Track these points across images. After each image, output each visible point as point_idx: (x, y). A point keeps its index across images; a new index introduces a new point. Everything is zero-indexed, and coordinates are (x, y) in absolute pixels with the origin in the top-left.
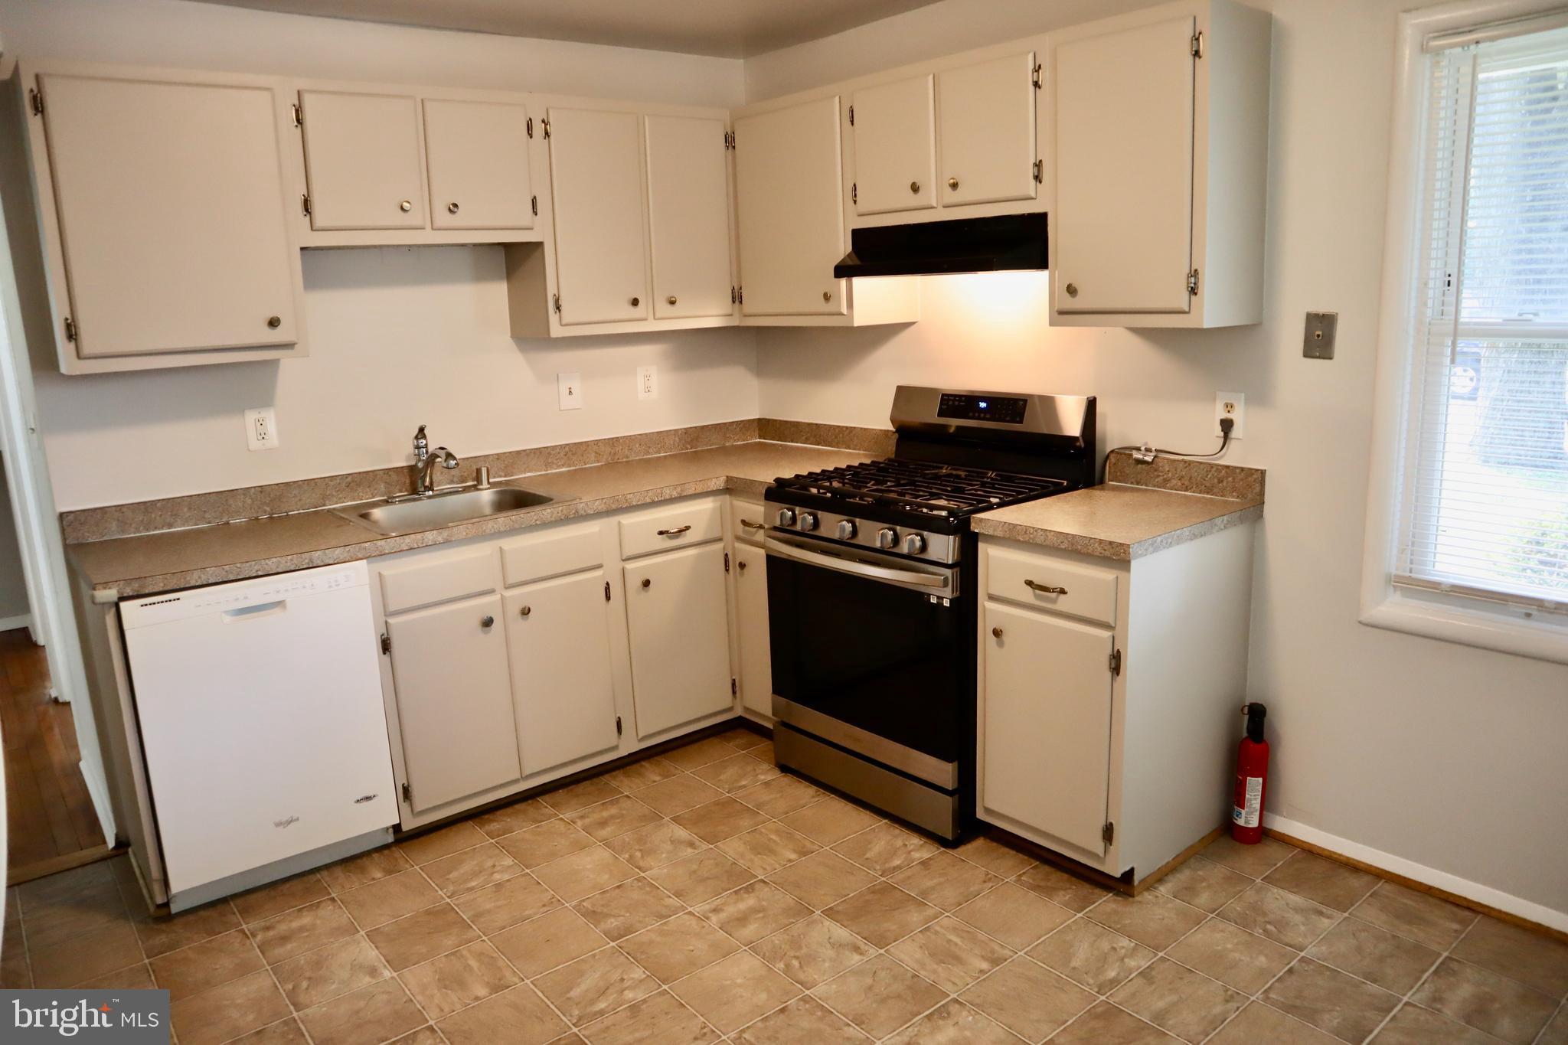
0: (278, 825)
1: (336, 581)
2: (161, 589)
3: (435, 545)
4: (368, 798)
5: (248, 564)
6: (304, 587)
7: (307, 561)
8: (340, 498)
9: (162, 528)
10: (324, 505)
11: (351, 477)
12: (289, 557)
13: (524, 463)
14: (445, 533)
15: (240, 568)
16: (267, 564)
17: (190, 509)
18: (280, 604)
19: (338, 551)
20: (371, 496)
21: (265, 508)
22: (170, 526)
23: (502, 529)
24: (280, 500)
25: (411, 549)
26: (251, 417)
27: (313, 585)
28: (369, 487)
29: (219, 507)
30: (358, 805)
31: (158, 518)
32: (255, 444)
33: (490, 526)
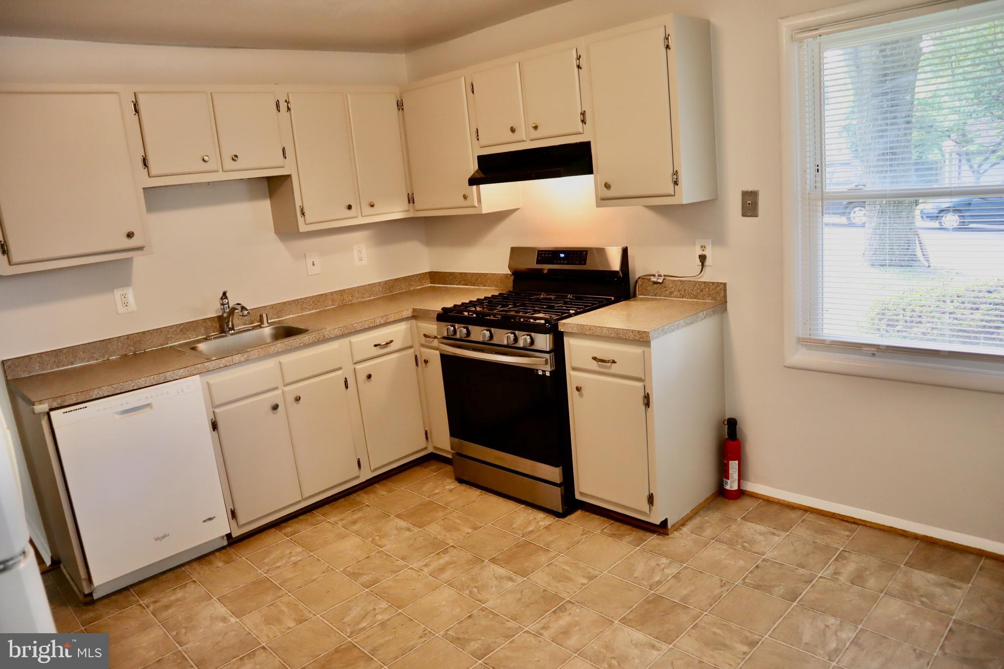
0: (157, 539)
1: (182, 389)
2: (75, 402)
3: (240, 363)
4: (210, 519)
5: (127, 383)
6: (162, 394)
7: (163, 378)
8: (176, 339)
9: (68, 365)
10: (167, 344)
11: (182, 325)
12: (152, 377)
13: (289, 309)
14: (246, 356)
15: (123, 385)
16: (139, 382)
17: (84, 352)
18: (148, 405)
19: (182, 371)
20: (196, 336)
21: (131, 348)
22: (72, 363)
23: (280, 350)
24: (140, 343)
25: (226, 366)
26: (118, 293)
27: (168, 393)
28: (194, 331)
29: (102, 350)
30: (205, 523)
31: (64, 359)
32: (121, 309)
33: (272, 349)
